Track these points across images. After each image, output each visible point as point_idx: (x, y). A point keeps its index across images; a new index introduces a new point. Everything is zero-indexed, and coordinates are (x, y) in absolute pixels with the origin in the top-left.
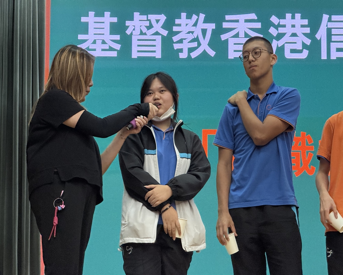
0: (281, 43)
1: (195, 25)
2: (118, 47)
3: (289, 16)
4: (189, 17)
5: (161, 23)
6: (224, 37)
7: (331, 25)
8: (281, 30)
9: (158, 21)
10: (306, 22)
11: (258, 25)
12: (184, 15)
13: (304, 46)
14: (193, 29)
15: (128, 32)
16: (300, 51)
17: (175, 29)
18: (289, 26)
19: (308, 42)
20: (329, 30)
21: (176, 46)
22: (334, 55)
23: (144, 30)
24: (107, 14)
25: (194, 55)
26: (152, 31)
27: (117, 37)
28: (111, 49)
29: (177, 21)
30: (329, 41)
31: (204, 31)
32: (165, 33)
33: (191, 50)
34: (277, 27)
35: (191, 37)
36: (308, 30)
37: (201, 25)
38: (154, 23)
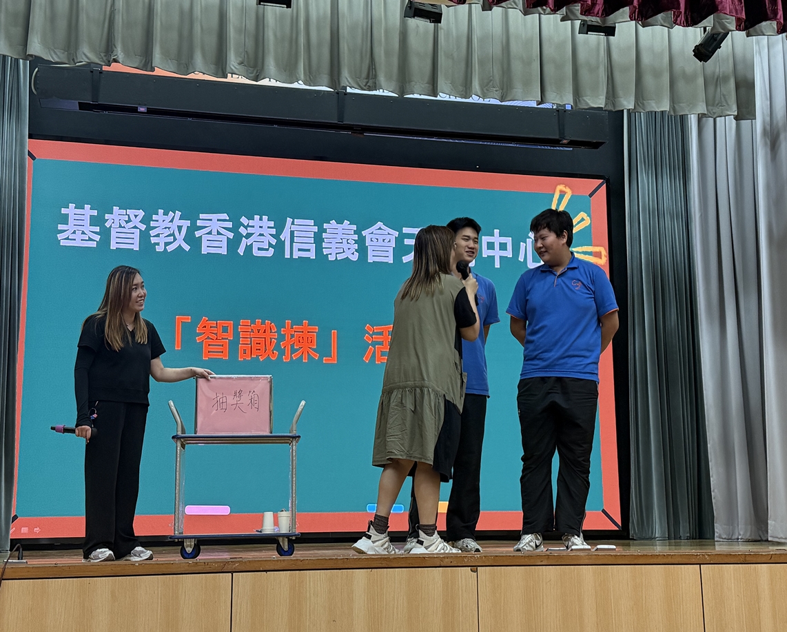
0: (249, 241)
1: (172, 221)
2: (97, 238)
3: (257, 217)
4: (166, 214)
5: (140, 218)
6: (198, 234)
7: (294, 228)
8: (250, 230)
9: (136, 216)
10: (272, 224)
11: (230, 225)
12: (161, 211)
13: (270, 245)
14: (169, 225)
15: (107, 225)
16: (267, 250)
17: (152, 224)
18: (257, 227)
19: (274, 242)
20: (292, 233)
21: (153, 240)
22: (296, 255)
23: (123, 224)
24: (87, 207)
25: (170, 248)
26: (131, 225)
27: (97, 229)
28: (90, 239)
29: (154, 217)
30: (292, 241)
31: (180, 228)
32: (143, 227)
33: (167, 244)
34: (246, 227)
35: (167, 232)
36: (273, 231)
37: (177, 222)
38: (132, 217)
